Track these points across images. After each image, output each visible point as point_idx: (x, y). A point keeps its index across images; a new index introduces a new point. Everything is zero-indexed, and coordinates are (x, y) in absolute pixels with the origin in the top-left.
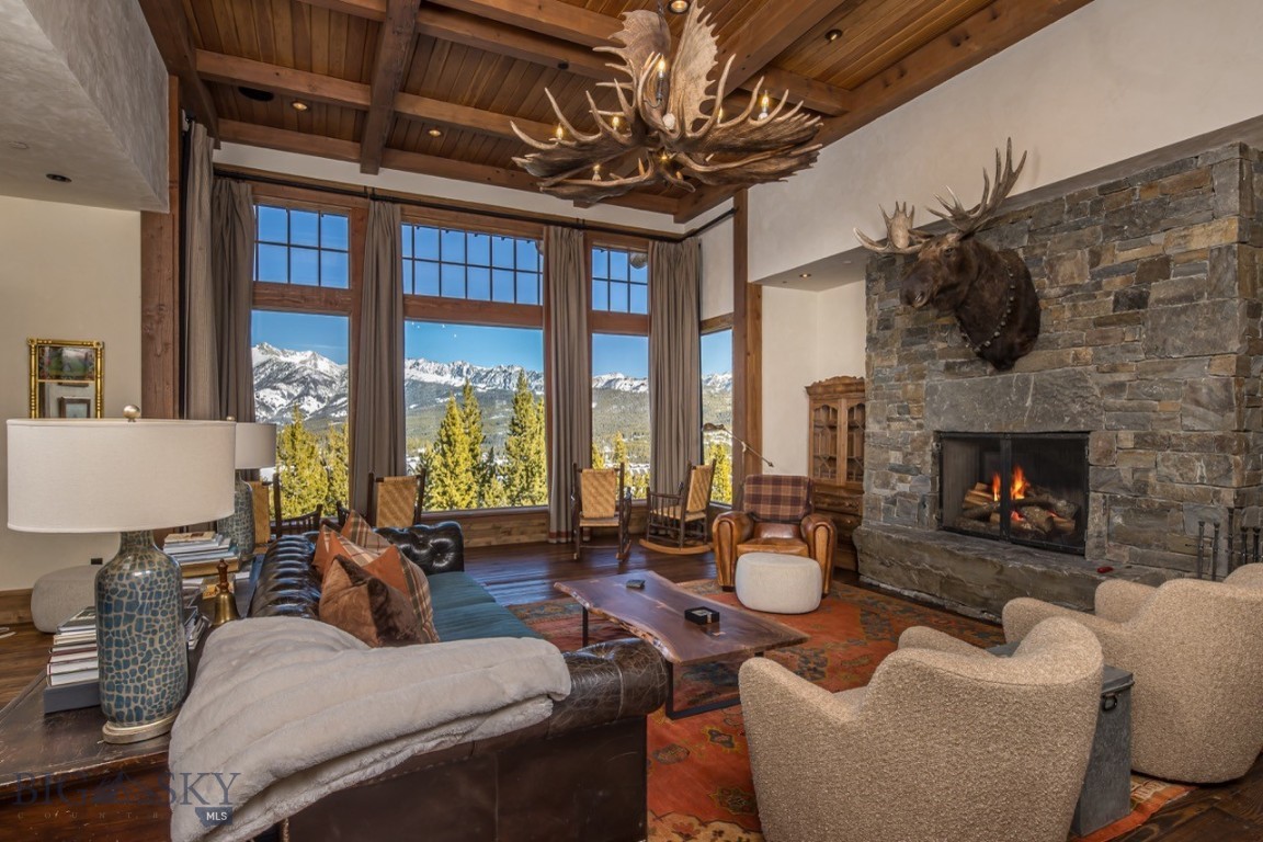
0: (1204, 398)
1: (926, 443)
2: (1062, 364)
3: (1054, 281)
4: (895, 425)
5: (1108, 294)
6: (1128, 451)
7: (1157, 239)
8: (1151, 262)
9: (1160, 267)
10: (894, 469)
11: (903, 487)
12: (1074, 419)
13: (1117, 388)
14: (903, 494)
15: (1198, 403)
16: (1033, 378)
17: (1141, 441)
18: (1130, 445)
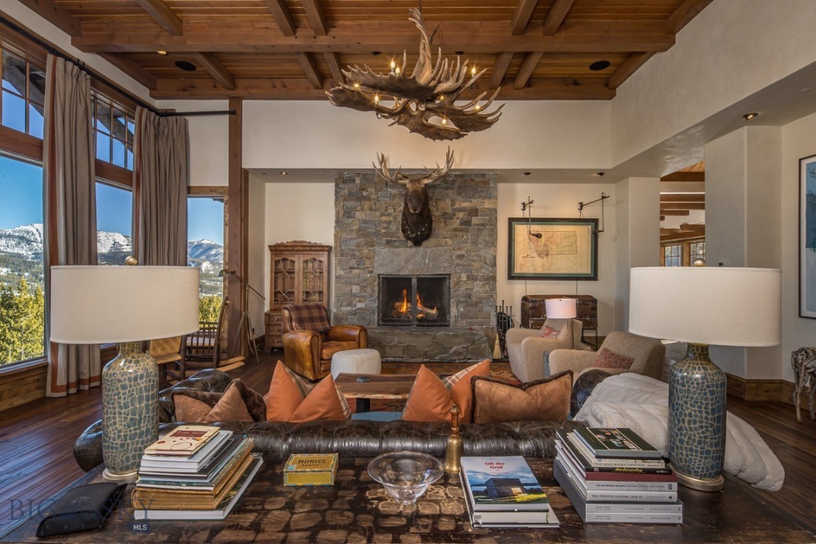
0: (488, 262)
1: (375, 281)
2: (441, 245)
3: (437, 210)
4: (355, 272)
5: (458, 219)
6: (465, 282)
7: (474, 201)
8: (472, 209)
9: (474, 212)
10: (355, 296)
11: (360, 305)
12: (445, 268)
13: (461, 257)
14: (361, 309)
15: (486, 263)
16: (429, 250)
17: (469, 278)
18: (465, 279)
